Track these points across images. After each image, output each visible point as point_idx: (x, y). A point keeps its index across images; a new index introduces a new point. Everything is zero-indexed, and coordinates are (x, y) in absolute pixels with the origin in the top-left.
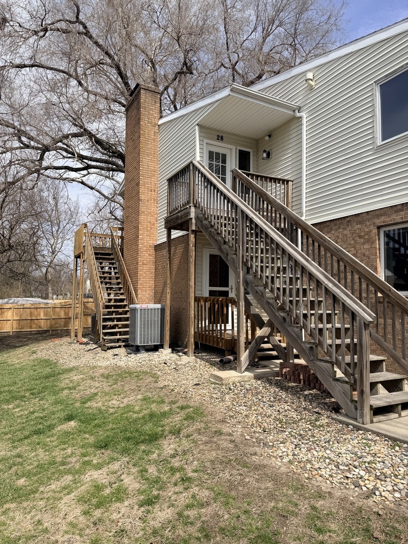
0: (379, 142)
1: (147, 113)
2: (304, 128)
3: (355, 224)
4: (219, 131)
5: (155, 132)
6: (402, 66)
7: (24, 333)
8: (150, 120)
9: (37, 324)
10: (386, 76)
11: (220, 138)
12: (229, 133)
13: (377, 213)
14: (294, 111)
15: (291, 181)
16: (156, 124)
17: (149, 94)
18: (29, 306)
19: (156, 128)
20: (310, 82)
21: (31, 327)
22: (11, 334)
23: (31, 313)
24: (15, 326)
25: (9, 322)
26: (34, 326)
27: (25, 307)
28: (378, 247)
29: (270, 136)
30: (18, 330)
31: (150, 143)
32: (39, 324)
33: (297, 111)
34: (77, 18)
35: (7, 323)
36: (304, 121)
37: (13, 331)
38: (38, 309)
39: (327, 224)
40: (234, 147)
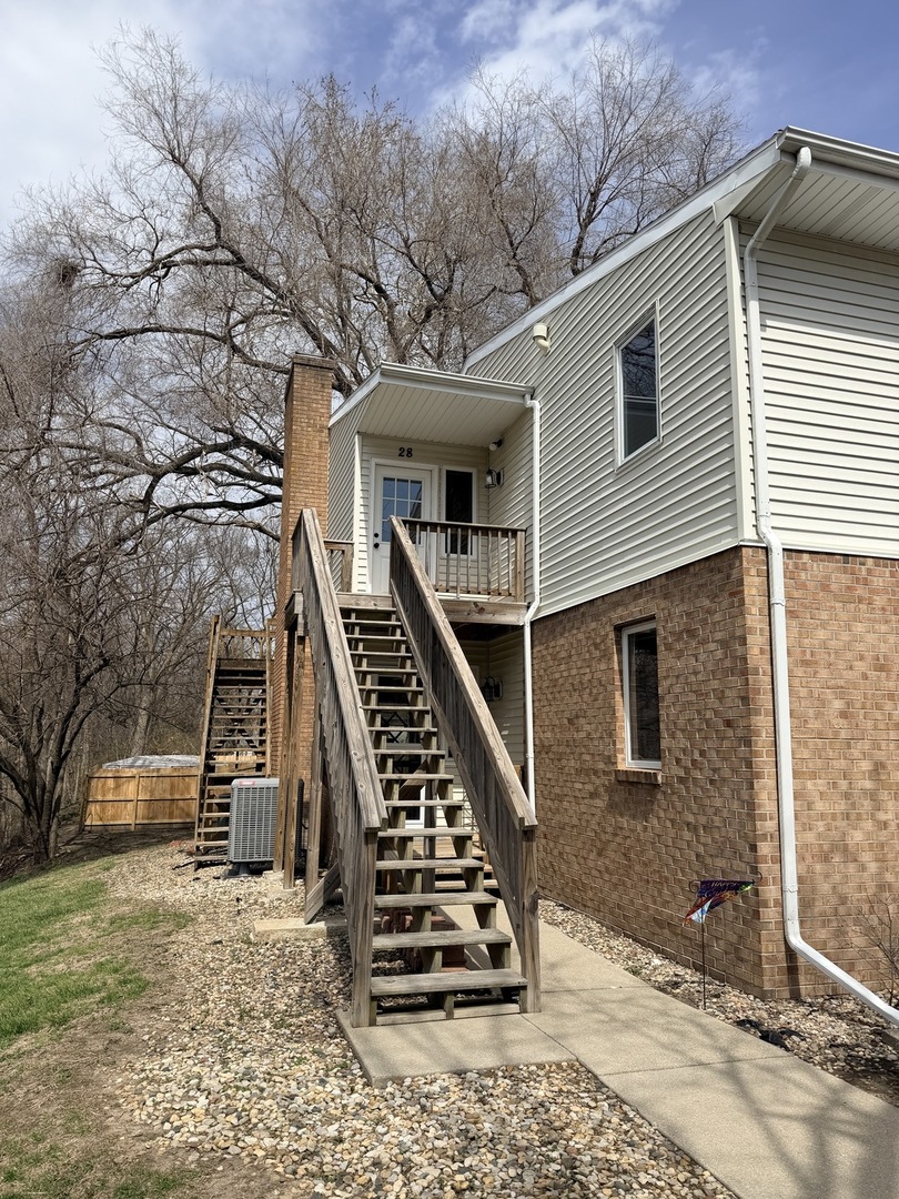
0: (621, 459)
1: (306, 408)
2: (537, 430)
3: (589, 619)
4: (402, 439)
5: (321, 442)
6: (643, 315)
7: (158, 826)
8: (312, 421)
9: (183, 810)
10: (627, 332)
11: (406, 453)
12: (425, 442)
13: (614, 599)
14: (524, 396)
15: (522, 530)
16: (322, 427)
17: (310, 373)
18: (167, 773)
19: (323, 435)
20: (542, 341)
21: (171, 815)
22: (132, 828)
23: (172, 786)
24: (140, 813)
25: (130, 805)
26: (176, 812)
27: (162, 773)
28: (616, 667)
29: (499, 443)
30: (146, 822)
31: (310, 463)
32: (186, 809)
33: (528, 397)
34: (219, 238)
35: (126, 807)
36: (537, 415)
37: (138, 822)
38: (187, 779)
39: (560, 617)
40: (435, 468)
